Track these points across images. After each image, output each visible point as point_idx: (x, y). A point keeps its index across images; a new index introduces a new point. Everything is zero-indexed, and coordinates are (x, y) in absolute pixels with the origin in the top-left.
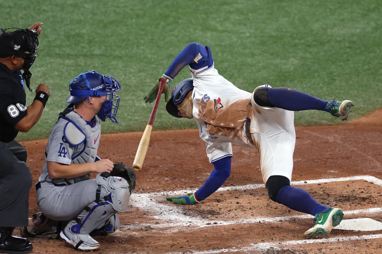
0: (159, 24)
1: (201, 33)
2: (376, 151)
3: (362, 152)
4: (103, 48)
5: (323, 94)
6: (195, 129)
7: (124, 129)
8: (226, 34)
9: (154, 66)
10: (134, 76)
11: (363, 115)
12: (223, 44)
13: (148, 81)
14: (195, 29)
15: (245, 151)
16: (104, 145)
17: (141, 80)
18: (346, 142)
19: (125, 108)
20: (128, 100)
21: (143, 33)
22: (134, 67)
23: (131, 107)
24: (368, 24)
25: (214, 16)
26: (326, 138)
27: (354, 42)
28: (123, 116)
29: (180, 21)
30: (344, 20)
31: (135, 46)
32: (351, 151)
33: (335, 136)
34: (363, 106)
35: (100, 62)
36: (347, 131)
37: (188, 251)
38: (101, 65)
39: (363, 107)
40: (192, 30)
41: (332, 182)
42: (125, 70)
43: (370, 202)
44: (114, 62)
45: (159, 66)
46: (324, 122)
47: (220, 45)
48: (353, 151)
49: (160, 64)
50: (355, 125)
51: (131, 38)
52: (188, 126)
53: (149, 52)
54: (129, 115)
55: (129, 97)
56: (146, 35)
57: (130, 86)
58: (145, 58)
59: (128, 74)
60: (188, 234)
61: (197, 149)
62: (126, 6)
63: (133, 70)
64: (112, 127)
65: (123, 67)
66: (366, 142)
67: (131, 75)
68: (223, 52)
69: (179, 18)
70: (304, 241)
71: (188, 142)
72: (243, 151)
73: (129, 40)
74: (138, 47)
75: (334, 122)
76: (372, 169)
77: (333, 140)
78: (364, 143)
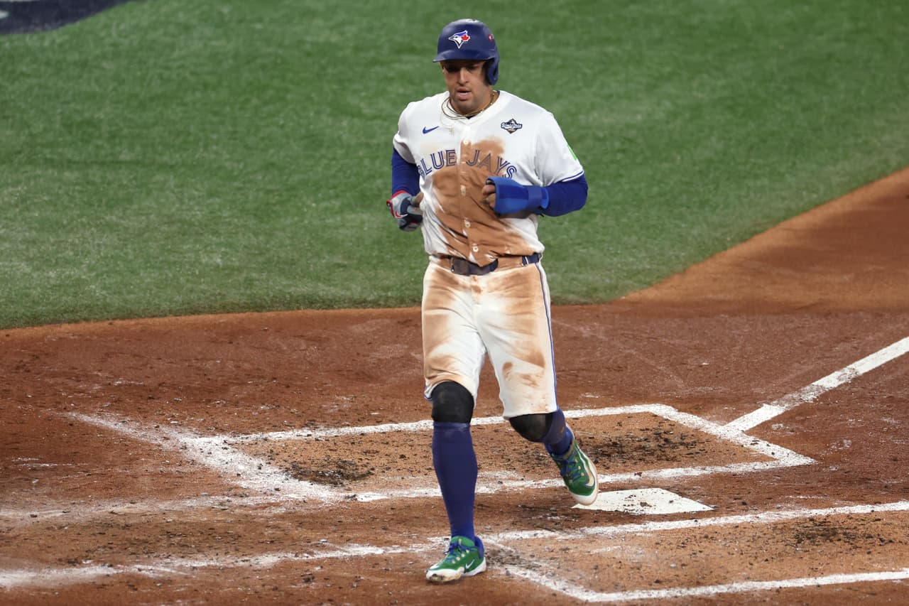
0: (247, 101)
1: (330, 121)
2: (673, 357)
3: (647, 357)
4: (138, 148)
5: (570, 242)
6: (318, 309)
7: (178, 308)
8: (379, 122)
9: (237, 184)
10: (198, 204)
11: (650, 284)
12: (375, 141)
13: (226, 214)
14: (318, 113)
15: (416, 354)
16: (139, 340)
17: (211, 213)
18: (615, 338)
19: (180, 267)
20: (188, 251)
21: (215, 119)
22: (199, 186)
23: (191, 266)
24: (659, 104)
25: (356, 86)
26: (577, 330)
27: (630, 141)
28: (177, 283)
29: (289, 97)
30: (611, 96)
31: (201, 144)
32: (626, 357)
33: (594, 326)
34: (648, 267)
35: (132, 177)
36: (617, 316)
37: (305, 552)
38: (134, 182)
39: (649, 270)
40: (312, 114)
41: (589, 417)
42: (182, 193)
43: (664, 457)
44: (159, 177)
45: (248, 185)
46: (571, 297)
47: (368, 145)
48: (631, 355)
49: (250, 181)
50: (633, 303)
51: (192, 129)
52: (304, 303)
53: (228, 156)
54: (188, 281)
55: (188, 247)
56: (222, 123)
57: (191, 225)
58: (220, 168)
59: (186, 201)
60: (304, 517)
61: (323, 349)
62: (182, 66)
63: (196, 193)
64: (155, 304)
65: (176, 186)
66: (656, 339)
67: (191, 203)
68: (373, 159)
69: (287, 91)
70: (533, 532)
71: (305, 334)
72: (413, 354)
73: (189, 134)
74: (206, 147)
75: (591, 297)
76: (668, 391)
77: (591, 333)
78: (651, 340)
